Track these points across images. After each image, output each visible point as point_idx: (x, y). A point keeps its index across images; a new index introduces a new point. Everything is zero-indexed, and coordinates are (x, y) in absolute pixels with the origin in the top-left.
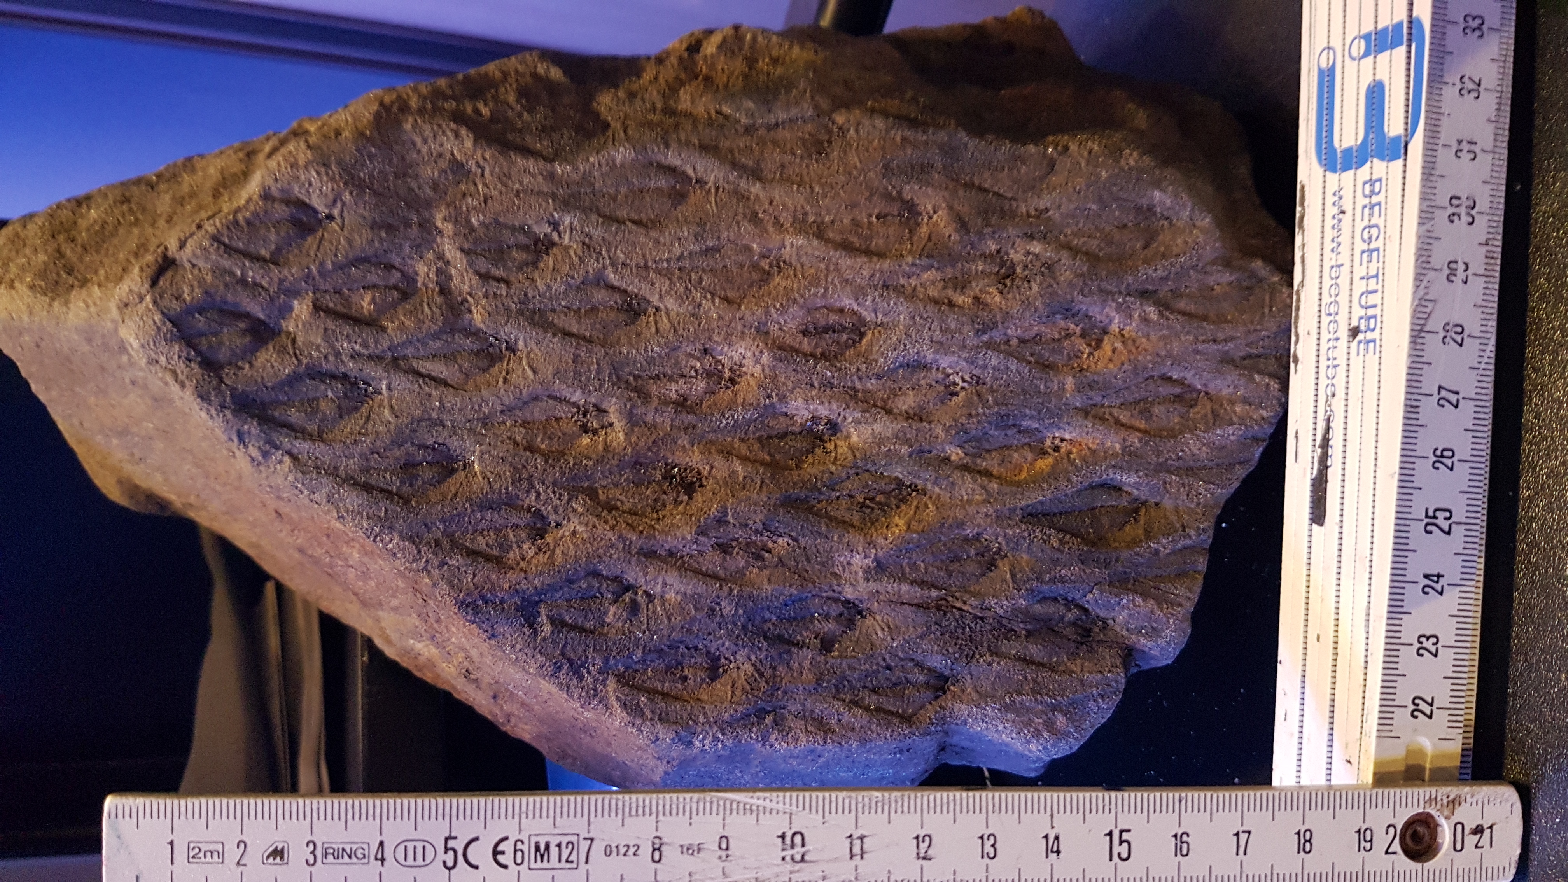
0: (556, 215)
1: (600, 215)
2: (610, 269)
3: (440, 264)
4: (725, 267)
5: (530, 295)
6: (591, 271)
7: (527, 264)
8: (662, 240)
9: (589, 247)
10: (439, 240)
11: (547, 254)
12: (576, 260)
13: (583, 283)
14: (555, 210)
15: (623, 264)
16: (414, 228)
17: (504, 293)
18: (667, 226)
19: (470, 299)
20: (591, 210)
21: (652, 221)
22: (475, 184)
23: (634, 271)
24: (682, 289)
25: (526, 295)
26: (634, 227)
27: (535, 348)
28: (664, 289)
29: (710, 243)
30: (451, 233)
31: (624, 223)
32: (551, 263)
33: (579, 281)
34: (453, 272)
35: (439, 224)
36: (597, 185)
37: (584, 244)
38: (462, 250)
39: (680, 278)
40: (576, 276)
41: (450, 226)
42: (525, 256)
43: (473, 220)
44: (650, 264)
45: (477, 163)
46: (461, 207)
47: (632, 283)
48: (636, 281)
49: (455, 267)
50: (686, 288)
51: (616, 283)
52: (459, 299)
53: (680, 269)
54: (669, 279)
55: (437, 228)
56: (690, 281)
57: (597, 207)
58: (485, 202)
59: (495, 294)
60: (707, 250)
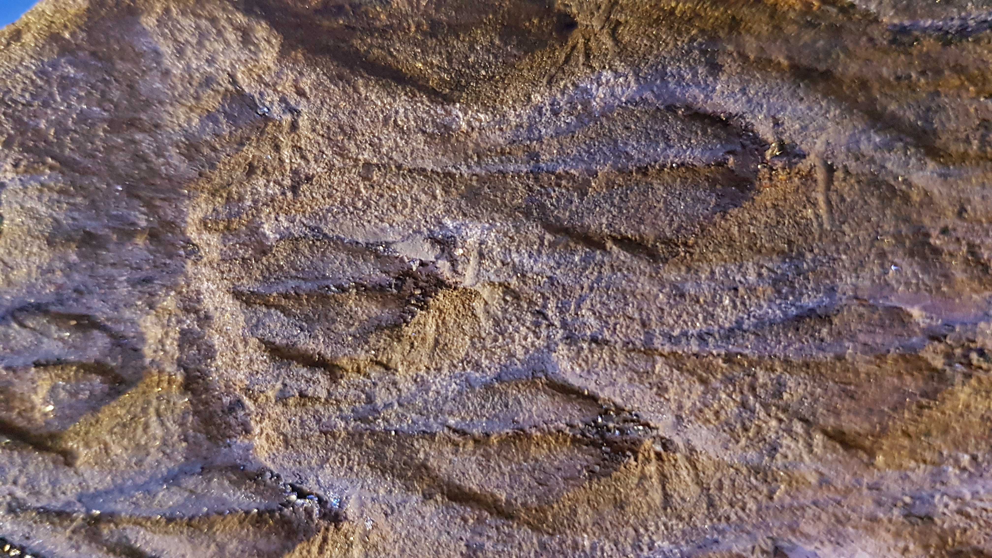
0: (448, 222)
1: (548, 227)
2: (563, 350)
3: (190, 322)
4: (840, 358)
5: (379, 402)
6: (520, 353)
7: (379, 328)
8: (690, 289)
9: (517, 297)
10: (189, 267)
11: (425, 307)
12: (487, 325)
13: (499, 378)
14: (448, 212)
15: (594, 340)
16: (140, 241)
17: (323, 395)
18: (703, 257)
19: (247, 402)
20: (528, 215)
21: (667, 242)
22: (277, 148)
23: (620, 358)
24: (732, 408)
25: (370, 400)
26: (623, 255)
27: (381, 520)
28: (688, 404)
29: (808, 302)
30: (215, 255)
31: (603, 247)
32: (431, 330)
33: (490, 375)
34: (217, 340)
35: (192, 233)
36: (545, 157)
37: (507, 289)
38: (237, 295)
39: (729, 380)
40: (485, 363)
41: (215, 239)
42: (374, 309)
43: (267, 229)
44: (657, 342)
45: (283, 100)
46: (241, 199)
47: (613, 384)
48: (623, 380)
49: (220, 331)
50: (744, 405)
51: (575, 382)
52: (226, 400)
53: (729, 359)
54: (703, 381)
55: (188, 241)
56: (753, 389)
57: (542, 206)
58: (294, 189)
59: (302, 395)
60: (799, 318)
